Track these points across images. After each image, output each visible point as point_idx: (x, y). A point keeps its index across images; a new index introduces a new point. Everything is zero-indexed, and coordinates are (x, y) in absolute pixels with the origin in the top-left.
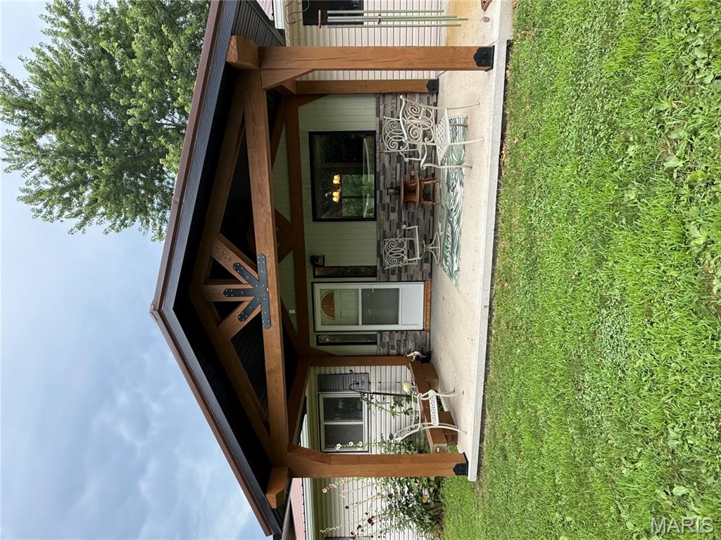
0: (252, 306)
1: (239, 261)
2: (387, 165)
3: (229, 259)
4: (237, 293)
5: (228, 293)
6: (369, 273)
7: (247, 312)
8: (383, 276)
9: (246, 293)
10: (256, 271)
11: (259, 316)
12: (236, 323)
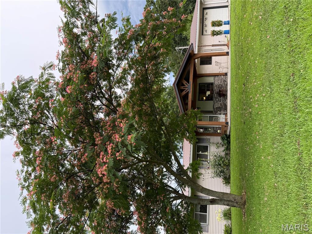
0: (188, 89)
1: (186, 82)
2: (216, 89)
3: (185, 82)
4: (185, 87)
5: (184, 88)
6: (211, 112)
7: (187, 91)
8: (214, 113)
9: (187, 87)
10: (189, 84)
11: (188, 91)
12: (184, 93)
